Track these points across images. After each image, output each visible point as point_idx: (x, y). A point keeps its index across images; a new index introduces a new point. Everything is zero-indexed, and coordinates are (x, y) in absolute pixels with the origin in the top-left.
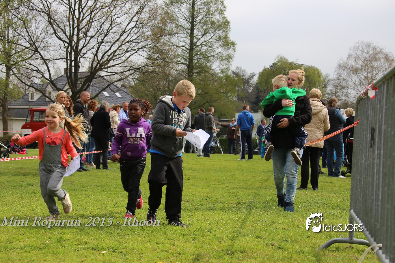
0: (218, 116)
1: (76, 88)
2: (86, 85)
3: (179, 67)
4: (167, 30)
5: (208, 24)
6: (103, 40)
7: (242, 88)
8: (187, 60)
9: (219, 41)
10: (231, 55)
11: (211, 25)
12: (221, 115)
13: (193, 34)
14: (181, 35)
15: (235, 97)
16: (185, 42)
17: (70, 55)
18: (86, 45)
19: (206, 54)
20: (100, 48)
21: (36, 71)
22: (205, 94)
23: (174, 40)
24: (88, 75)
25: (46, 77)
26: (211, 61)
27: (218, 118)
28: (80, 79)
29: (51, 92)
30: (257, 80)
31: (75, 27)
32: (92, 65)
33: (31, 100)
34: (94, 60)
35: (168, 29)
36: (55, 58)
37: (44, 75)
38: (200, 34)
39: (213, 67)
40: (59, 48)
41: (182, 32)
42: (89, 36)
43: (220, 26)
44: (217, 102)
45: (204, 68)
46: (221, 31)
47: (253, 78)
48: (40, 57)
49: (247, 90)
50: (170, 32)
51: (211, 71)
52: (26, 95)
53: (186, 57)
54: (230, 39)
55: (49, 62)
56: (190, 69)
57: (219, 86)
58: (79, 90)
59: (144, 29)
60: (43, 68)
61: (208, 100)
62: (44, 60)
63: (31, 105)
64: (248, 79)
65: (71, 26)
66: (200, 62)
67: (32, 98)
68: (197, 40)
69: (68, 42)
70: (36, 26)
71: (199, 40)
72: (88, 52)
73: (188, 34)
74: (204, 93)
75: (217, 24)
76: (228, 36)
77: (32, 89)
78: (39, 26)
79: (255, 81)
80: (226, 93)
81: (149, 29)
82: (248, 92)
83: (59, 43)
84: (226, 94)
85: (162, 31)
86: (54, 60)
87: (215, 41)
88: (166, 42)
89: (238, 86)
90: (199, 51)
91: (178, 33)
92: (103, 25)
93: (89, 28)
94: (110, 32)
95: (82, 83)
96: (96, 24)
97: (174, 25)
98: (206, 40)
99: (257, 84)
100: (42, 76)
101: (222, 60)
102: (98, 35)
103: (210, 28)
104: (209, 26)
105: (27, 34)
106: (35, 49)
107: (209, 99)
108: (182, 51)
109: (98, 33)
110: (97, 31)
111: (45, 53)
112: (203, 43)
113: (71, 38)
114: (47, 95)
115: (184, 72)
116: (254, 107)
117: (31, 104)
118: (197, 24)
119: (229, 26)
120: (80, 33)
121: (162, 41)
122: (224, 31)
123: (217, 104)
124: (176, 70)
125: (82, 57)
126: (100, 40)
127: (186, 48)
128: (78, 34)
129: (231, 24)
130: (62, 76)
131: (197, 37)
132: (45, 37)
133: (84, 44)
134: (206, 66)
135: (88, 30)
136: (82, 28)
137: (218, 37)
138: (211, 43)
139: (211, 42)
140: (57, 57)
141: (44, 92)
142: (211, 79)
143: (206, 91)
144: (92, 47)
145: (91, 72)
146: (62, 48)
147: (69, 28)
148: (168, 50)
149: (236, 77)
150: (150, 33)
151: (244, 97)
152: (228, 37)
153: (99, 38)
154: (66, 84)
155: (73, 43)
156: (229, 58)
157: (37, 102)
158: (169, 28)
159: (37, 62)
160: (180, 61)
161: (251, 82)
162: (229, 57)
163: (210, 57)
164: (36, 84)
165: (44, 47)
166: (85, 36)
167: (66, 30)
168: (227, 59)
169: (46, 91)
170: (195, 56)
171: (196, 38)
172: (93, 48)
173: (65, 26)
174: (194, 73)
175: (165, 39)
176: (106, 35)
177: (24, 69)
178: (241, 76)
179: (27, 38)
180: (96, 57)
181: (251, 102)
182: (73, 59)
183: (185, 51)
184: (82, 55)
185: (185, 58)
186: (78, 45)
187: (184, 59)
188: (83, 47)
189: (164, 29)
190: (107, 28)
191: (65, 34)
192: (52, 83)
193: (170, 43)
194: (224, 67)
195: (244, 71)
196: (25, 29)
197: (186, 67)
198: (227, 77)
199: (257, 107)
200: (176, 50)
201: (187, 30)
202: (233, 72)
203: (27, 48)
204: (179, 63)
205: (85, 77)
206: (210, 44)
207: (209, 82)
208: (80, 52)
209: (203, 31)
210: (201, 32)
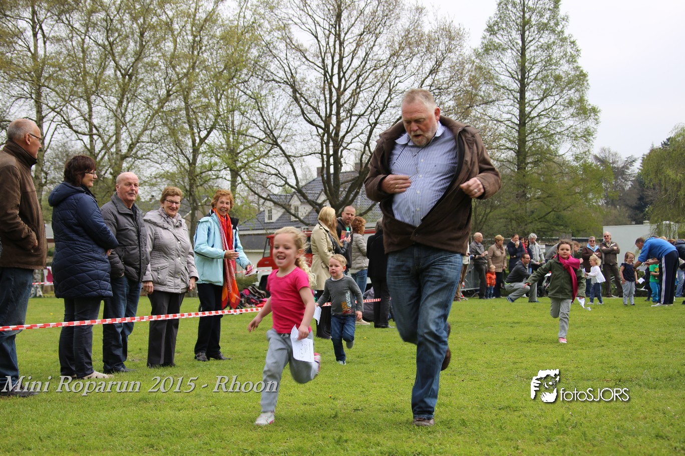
0: (573, 232)
1: (337, 198)
2: (354, 193)
3: (503, 156)
4: (481, 96)
5: (550, 81)
6: (376, 120)
7: (613, 183)
8: (515, 143)
9: (570, 108)
10: (592, 130)
11: (555, 82)
12: (578, 231)
13: (525, 99)
14: (505, 102)
15: (601, 199)
16: (512, 112)
17: (326, 146)
18: (351, 130)
19: (548, 130)
20: (373, 133)
21: (276, 175)
22: (548, 197)
23: (492, 111)
24: (356, 178)
25: (290, 184)
26: (556, 142)
27: (573, 236)
28: (342, 183)
29: (298, 208)
30: (640, 169)
31: (333, 102)
32: (361, 160)
33: (268, 221)
34: (364, 153)
35: (482, 93)
36: (304, 153)
37: (288, 181)
38: (536, 97)
39: (561, 152)
40: (310, 137)
41: (506, 98)
42: (356, 115)
43: (570, 82)
44: (569, 209)
45: (545, 153)
46: (573, 91)
47: (631, 165)
48: (281, 152)
49: (621, 186)
50: (485, 98)
51: (556, 159)
52: (261, 213)
53: (514, 137)
54: (588, 103)
55: (294, 161)
56: (521, 157)
57: (572, 183)
58: (342, 201)
59: (443, 97)
60: (286, 170)
61: (553, 207)
62: (288, 157)
63: (269, 229)
64: (623, 167)
65: (328, 101)
66: (538, 145)
67: (270, 217)
68: (531, 109)
69: (323, 126)
70: (274, 105)
71: (534, 108)
72: (354, 140)
73: (515, 100)
74: (545, 195)
75: (565, 79)
76: (586, 98)
77: (269, 204)
78: (278, 104)
79: (637, 171)
80: (585, 193)
81: (451, 97)
82: (624, 189)
83: (309, 129)
84: (586, 196)
85: (472, 99)
86: (302, 156)
87: (562, 107)
88: (479, 116)
89: (606, 181)
90: (535, 127)
91: (498, 100)
92: (376, 96)
93: (355, 102)
94: (389, 105)
95: (346, 190)
96: (366, 95)
97: (491, 88)
98: (547, 107)
99: (639, 175)
100: (284, 182)
101: (576, 138)
102: (369, 113)
103: (553, 87)
104: (552, 84)
105: (261, 118)
106: (272, 140)
107: (555, 205)
108: (507, 128)
109: (370, 108)
110: (368, 105)
111: (289, 146)
112: (542, 113)
113: (327, 120)
114: (293, 211)
115: (510, 162)
116: (636, 215)
117: (270, 227)
118: (532, 82)
119: (587, 81)
120: (341, 111)
121: (473, 113)
122: (577, 90)
123: (569, 213)
124: (497, 160)
125: (345, 148)
126: (372, 120)
127: (512, 122)
128: (338, 114)
129: (590, 79)
130: (314, 180)
131: (531, 103)
132: (288, 121)
133: (349, 127)
134: (548, 149)
135: (354, 106)
136: (345, 102)
137: (567, 101)
138: (556, 112)
139: (555, 110)
140: (307, 150)
141: (287, 207)
142: (557, 170)
143: (549, 192)
144: (360, 131)
145: (360, 172)
146: (314, 137)
147: (324, 105)
148: (484, 129)
149: (601, 165)
150: (453, 102)
151: (618, 199)
152: (584, 100)
153: (372, 117)
154: (321, 192)
155: (331, 128)
156: (587, 135)
157: (277, 224)
158: (484, 92)
159: (276, 161)
160: (504, 145)
161: (629, 172)
162: (588, 132)
163: (554, 136)
164: (275, 195)
165: (287, 136)
166: (349, 115)
167: (320, 108)
168: (584, 136)
169: (291, 205)
170: (528, 135)
171: (529, 104)
172: (362, 133)
173: (318, 102)
174: (528, 163)
175: (477, 111)
176: (381, 112)
177: (257, 173)
178: (610, 163)
179: (261, 125)
180: (367, 148)
181: (631, 207)
182: (331, 152)
183: (511, 127)
184: (344, 145)
185: (512, 139)
186: (339, 131)
187: (510, 141)
188: (347, 132)
189: (476, 95)
190: (382, 100)
191: (319, 114)
192: (300, 191)
193: (486, 117)
194: (579, 150)
195: (616, 154)
196: (258, 112)
197: (514, 155)
198: (586, 168)
199: (641, 215)
200: (496, 127)
201: (514, 93)
202: (596, 158)
203: (260, 140)
204: (502, 148)
205: (351, 181)
206: (554, 113)
207: (555, 177)
208: (342, 142)
209: (541, 93)
210: (538, 95)
